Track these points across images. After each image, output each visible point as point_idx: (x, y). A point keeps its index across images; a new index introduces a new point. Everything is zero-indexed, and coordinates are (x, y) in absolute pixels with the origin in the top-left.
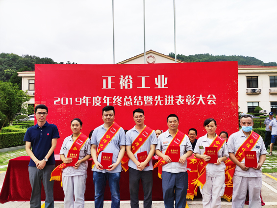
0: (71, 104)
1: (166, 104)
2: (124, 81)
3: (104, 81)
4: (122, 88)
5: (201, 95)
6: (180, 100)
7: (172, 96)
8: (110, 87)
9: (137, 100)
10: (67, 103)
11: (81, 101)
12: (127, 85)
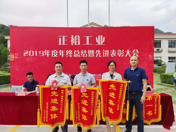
1: (104, 56)
3: (60, 39)
7: (108, 50)
9: (83, 53)
11: (43, 54)
12: (76, 42)
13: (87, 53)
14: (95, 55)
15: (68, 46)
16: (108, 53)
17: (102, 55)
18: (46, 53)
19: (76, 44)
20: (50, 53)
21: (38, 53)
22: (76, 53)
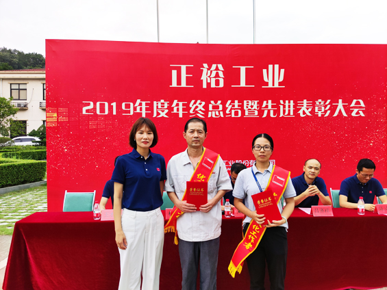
0: (114, 113)
1: (281, 115)
2: (209, 74)
3: (174, 73)
4: (205, 86)
5: (340, 101)
6: (305, 109)
7: (292, 102)
8: (184, 84)
9: (232, 108)
10: (107, 112)
11: (132, 109)
12: (213, 81)
13: (241, 107)
14: (261, 112)
15: (196, 91)
16: (292, 109)
17: (277, 112)
18: (139, 107)
19: (213, 85)
20: (150, 108)
21: (119, 107)
22: (214, 108)
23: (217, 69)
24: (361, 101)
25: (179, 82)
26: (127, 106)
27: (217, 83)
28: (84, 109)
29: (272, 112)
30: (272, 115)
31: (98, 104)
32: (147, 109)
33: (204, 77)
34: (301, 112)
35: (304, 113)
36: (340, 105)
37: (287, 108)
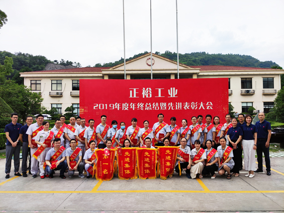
0: (106, 108)
1: (176, 109)
2: (145, 92)
3: (131, 92)
4: (144, 97)
5: (202, 103)
6: (186, 106)
7: (181, 103)
9: (155, 106)
10: (103, 108)
11: (113, 107)
12: (147, 95)
13: (159, 105)
14: (167, 108)
15: (140, 99)
16: (181, 106)
17: (174, 107)
18: (117, 106)
19: (147, 97)
20: (121, 106)
21: (108, 106)
22: (148, 106)
23: (149, 90)
24: (211, 103)
25: (133, 96)
26: (112, 106)
27: (149, 95)
28: (94, 107)
29: (172, 108)
30: (172, 109)
31: (100, 105)
32: (120, 107)
33: (143, 93)
34: (185, 107)
35: (186, 108)
36: (202, 105)
37: (179, 106)
